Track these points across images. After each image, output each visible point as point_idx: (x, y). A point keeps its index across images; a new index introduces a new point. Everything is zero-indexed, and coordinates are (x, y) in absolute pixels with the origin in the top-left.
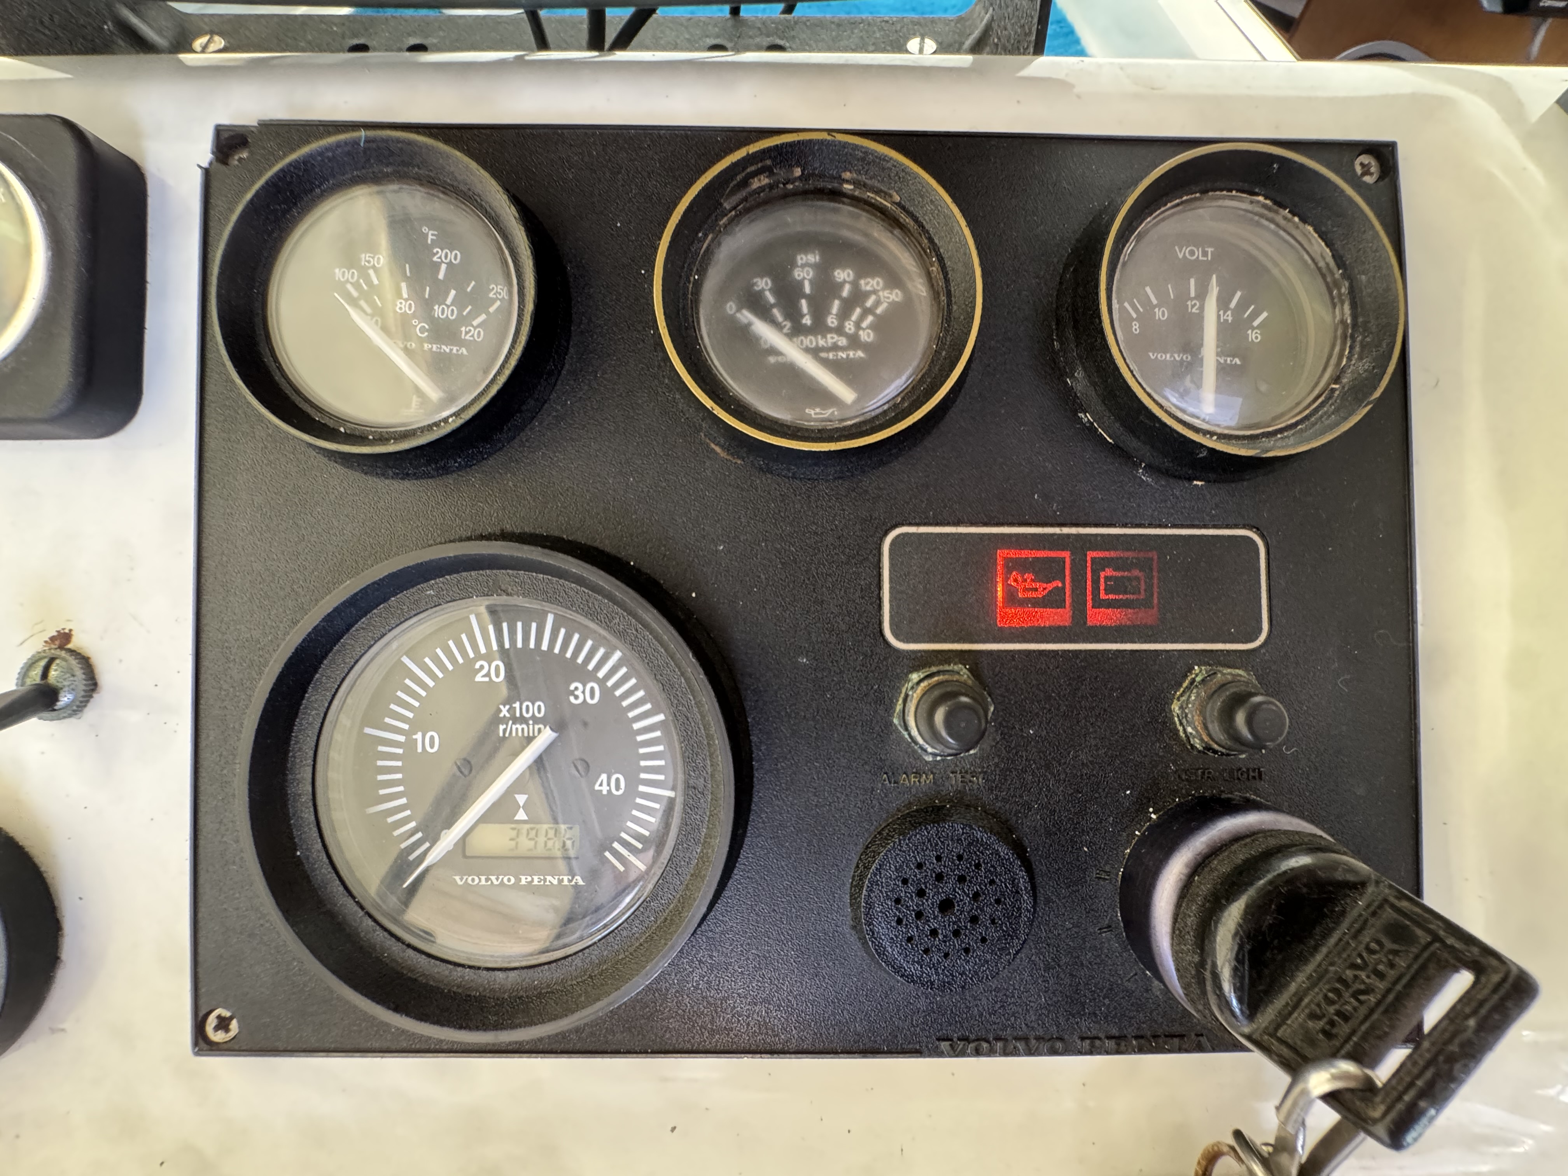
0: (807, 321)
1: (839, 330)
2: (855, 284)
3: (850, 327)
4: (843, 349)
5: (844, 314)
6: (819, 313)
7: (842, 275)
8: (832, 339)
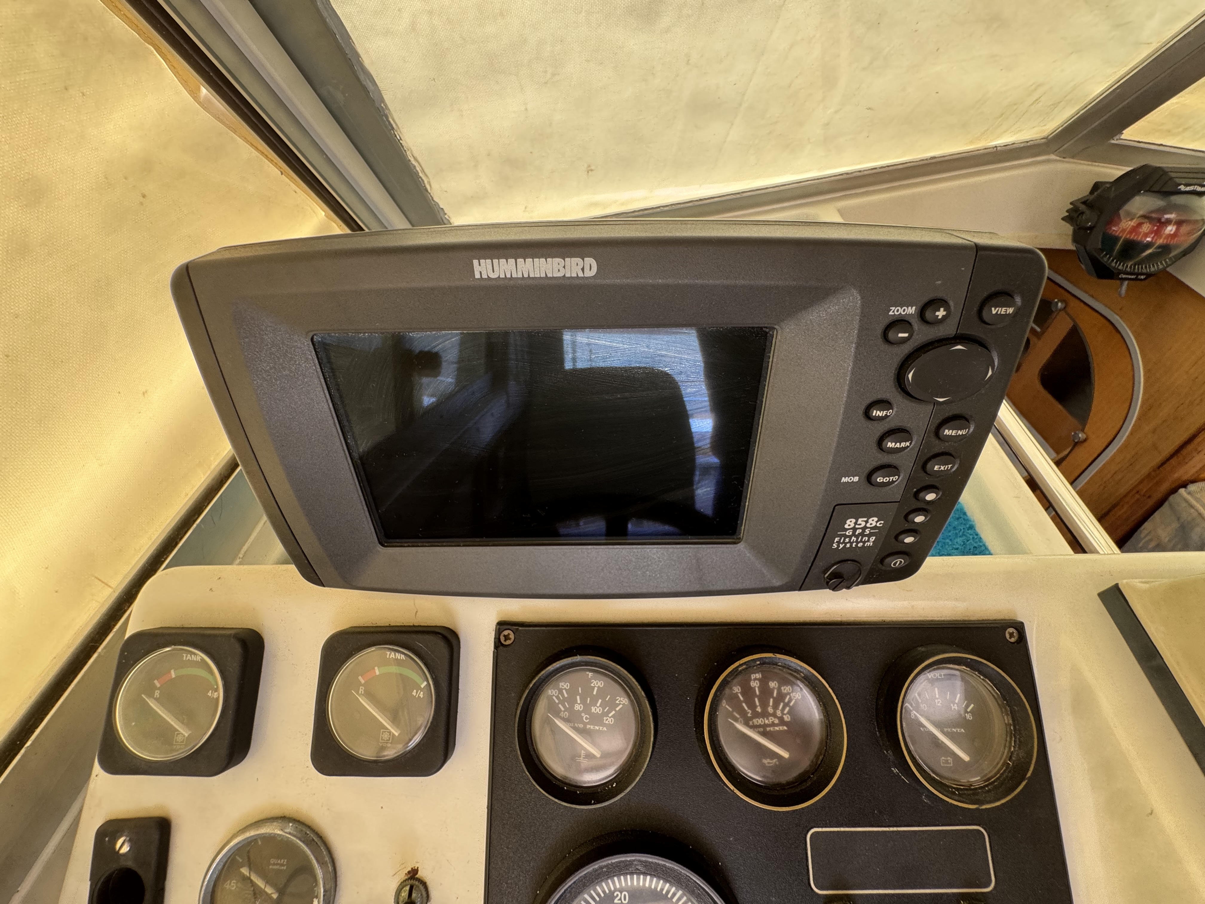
0: (759, 709)
1: (774, 715)
2: (779, 690)
3: (779, 713)
4: (777, 725)
5: (775, 707)
6: (764, 705)
7: (773, 684)
8: (771, 719)
